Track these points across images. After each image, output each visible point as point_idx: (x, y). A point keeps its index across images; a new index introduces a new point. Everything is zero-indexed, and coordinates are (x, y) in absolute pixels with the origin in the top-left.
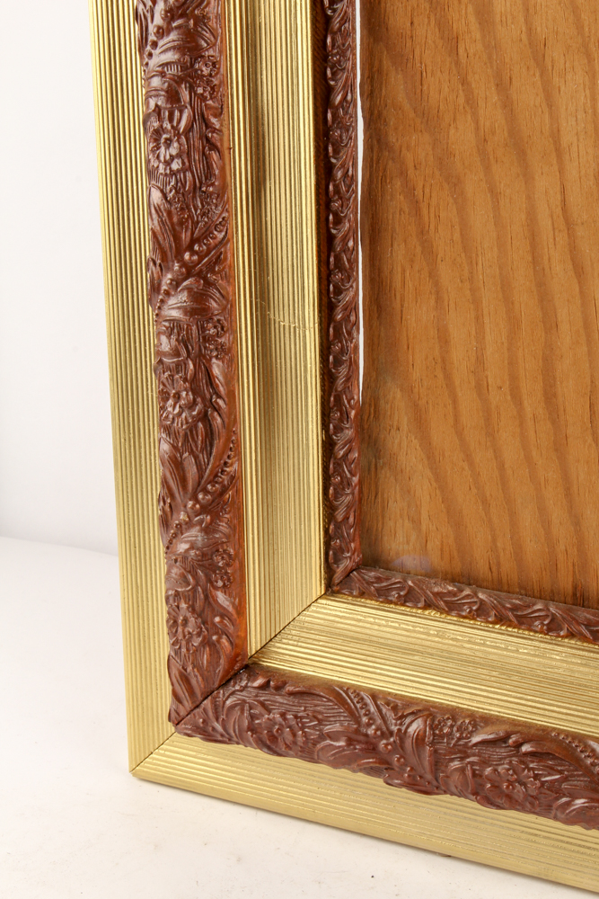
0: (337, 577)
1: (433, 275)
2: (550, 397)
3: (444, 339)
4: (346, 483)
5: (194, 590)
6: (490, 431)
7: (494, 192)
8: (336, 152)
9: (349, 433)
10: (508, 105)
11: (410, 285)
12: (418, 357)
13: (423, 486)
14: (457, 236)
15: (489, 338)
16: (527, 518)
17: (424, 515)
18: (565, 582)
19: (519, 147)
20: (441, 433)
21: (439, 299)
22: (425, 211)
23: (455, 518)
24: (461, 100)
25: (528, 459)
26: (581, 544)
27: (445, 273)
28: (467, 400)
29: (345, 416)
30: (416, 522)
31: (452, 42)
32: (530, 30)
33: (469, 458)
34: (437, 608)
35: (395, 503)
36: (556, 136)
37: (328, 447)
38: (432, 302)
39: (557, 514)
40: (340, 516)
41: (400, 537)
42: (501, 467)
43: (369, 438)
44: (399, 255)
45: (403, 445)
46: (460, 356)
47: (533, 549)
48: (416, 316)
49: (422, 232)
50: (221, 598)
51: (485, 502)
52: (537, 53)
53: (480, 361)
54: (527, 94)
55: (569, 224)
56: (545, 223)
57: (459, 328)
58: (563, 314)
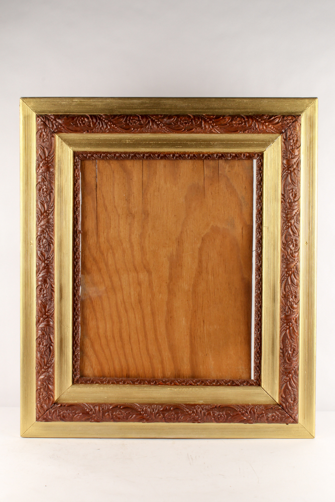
0: (75, 380)
1: (95, 315)
2: (121, 336)
3: (98, 328)
4: (77, 360)
5: (45, 386)
6: (108, 345)
7: (108, 298)
8: (76, 291)
9: (79, 349)
10: (111, 281)
11: (90, 317)
12: (92, 333)
13: (93, 359)
14: (101, 307)
15: (108, 326)
16: (116, 362)
17: (94, 365)
18: (125, 374)
19: (113, 289)
20: (97, 347)
21: (97, 319)
22: (94, 303)
23: (100, 364)
24: (102, 280)
25: (116, 350)
26: (128, 365)
27: (98, 315)
28: (103, 341)
29: (77, 345)
30: (92, 367)
31: (100, 270)
32: (116, 267)
33: (103, 351)
34: (99, 383)
35: (87, 363)
36: (121, 286)
37: (74, 352)
38: (95, 320)
39: (123, 360)
40: (76, 367)
41: (88, 370)
42: (111, 352)
43: (82, 350)
44: (88, 312)
45: (89, 351)
46: (101, 331)
47: (118, 367)
48: (92, 324)
49: (93, 307)
50: (50, 386)
51: (107, 360)
52: (117, 271)
53: (106, 331)
54: (115, 279)
55: (124, 303)
56: (119, 302)
57: (101, 325)
58: (123, 320)
